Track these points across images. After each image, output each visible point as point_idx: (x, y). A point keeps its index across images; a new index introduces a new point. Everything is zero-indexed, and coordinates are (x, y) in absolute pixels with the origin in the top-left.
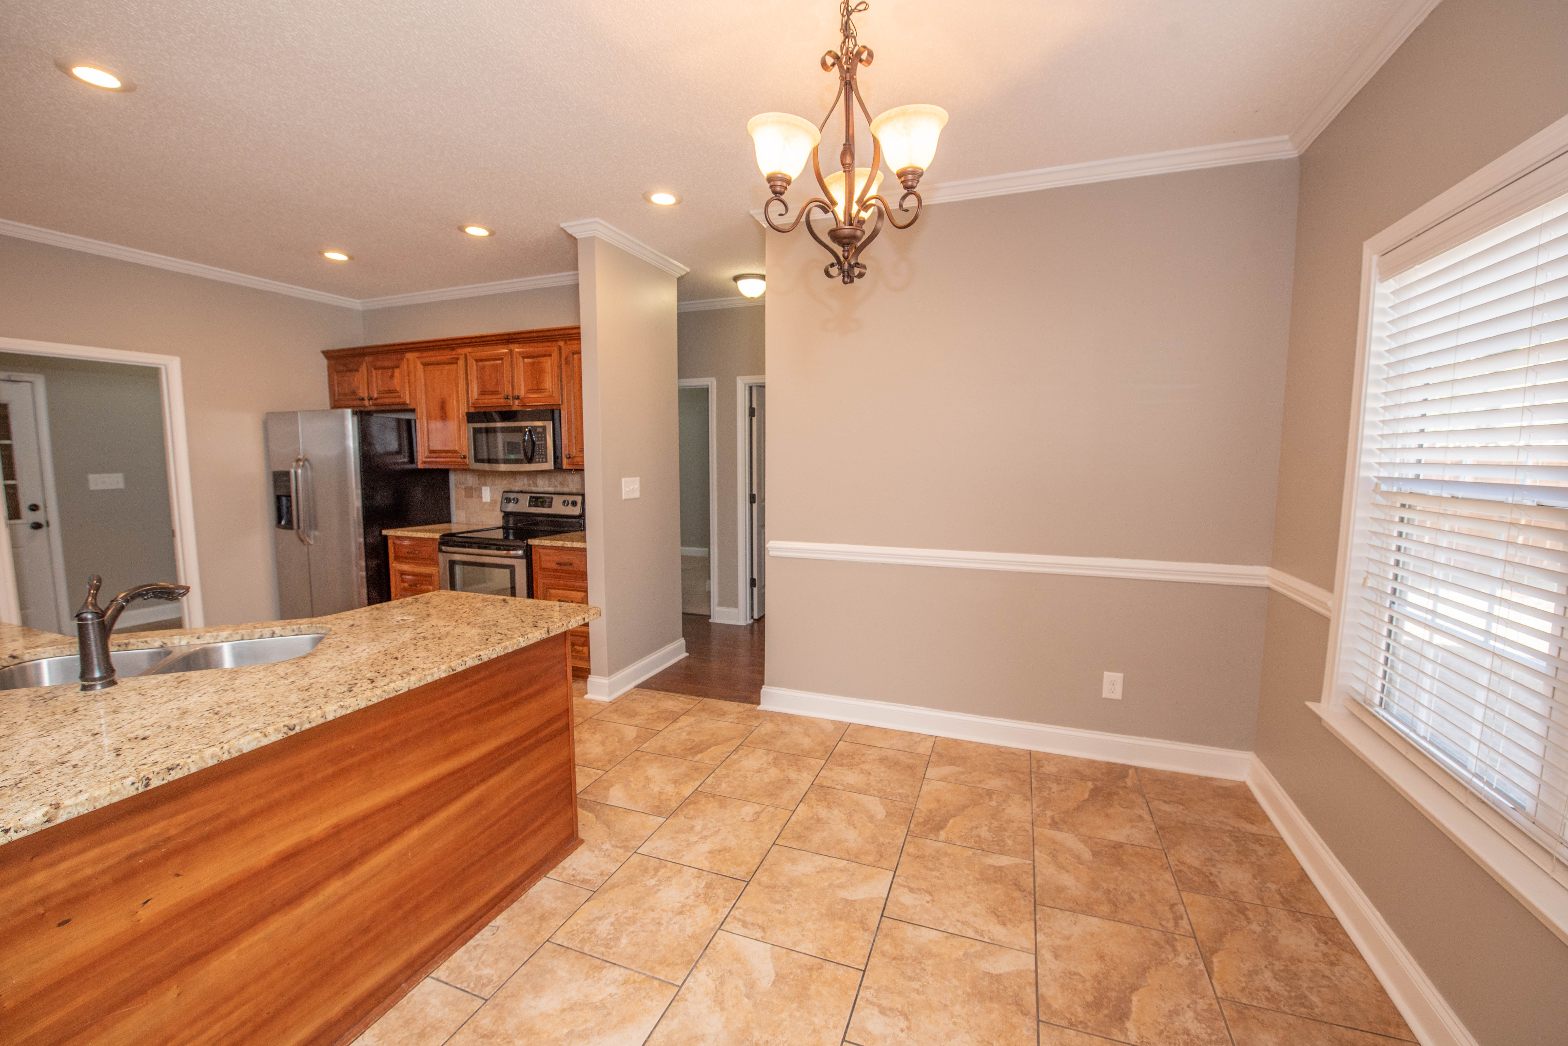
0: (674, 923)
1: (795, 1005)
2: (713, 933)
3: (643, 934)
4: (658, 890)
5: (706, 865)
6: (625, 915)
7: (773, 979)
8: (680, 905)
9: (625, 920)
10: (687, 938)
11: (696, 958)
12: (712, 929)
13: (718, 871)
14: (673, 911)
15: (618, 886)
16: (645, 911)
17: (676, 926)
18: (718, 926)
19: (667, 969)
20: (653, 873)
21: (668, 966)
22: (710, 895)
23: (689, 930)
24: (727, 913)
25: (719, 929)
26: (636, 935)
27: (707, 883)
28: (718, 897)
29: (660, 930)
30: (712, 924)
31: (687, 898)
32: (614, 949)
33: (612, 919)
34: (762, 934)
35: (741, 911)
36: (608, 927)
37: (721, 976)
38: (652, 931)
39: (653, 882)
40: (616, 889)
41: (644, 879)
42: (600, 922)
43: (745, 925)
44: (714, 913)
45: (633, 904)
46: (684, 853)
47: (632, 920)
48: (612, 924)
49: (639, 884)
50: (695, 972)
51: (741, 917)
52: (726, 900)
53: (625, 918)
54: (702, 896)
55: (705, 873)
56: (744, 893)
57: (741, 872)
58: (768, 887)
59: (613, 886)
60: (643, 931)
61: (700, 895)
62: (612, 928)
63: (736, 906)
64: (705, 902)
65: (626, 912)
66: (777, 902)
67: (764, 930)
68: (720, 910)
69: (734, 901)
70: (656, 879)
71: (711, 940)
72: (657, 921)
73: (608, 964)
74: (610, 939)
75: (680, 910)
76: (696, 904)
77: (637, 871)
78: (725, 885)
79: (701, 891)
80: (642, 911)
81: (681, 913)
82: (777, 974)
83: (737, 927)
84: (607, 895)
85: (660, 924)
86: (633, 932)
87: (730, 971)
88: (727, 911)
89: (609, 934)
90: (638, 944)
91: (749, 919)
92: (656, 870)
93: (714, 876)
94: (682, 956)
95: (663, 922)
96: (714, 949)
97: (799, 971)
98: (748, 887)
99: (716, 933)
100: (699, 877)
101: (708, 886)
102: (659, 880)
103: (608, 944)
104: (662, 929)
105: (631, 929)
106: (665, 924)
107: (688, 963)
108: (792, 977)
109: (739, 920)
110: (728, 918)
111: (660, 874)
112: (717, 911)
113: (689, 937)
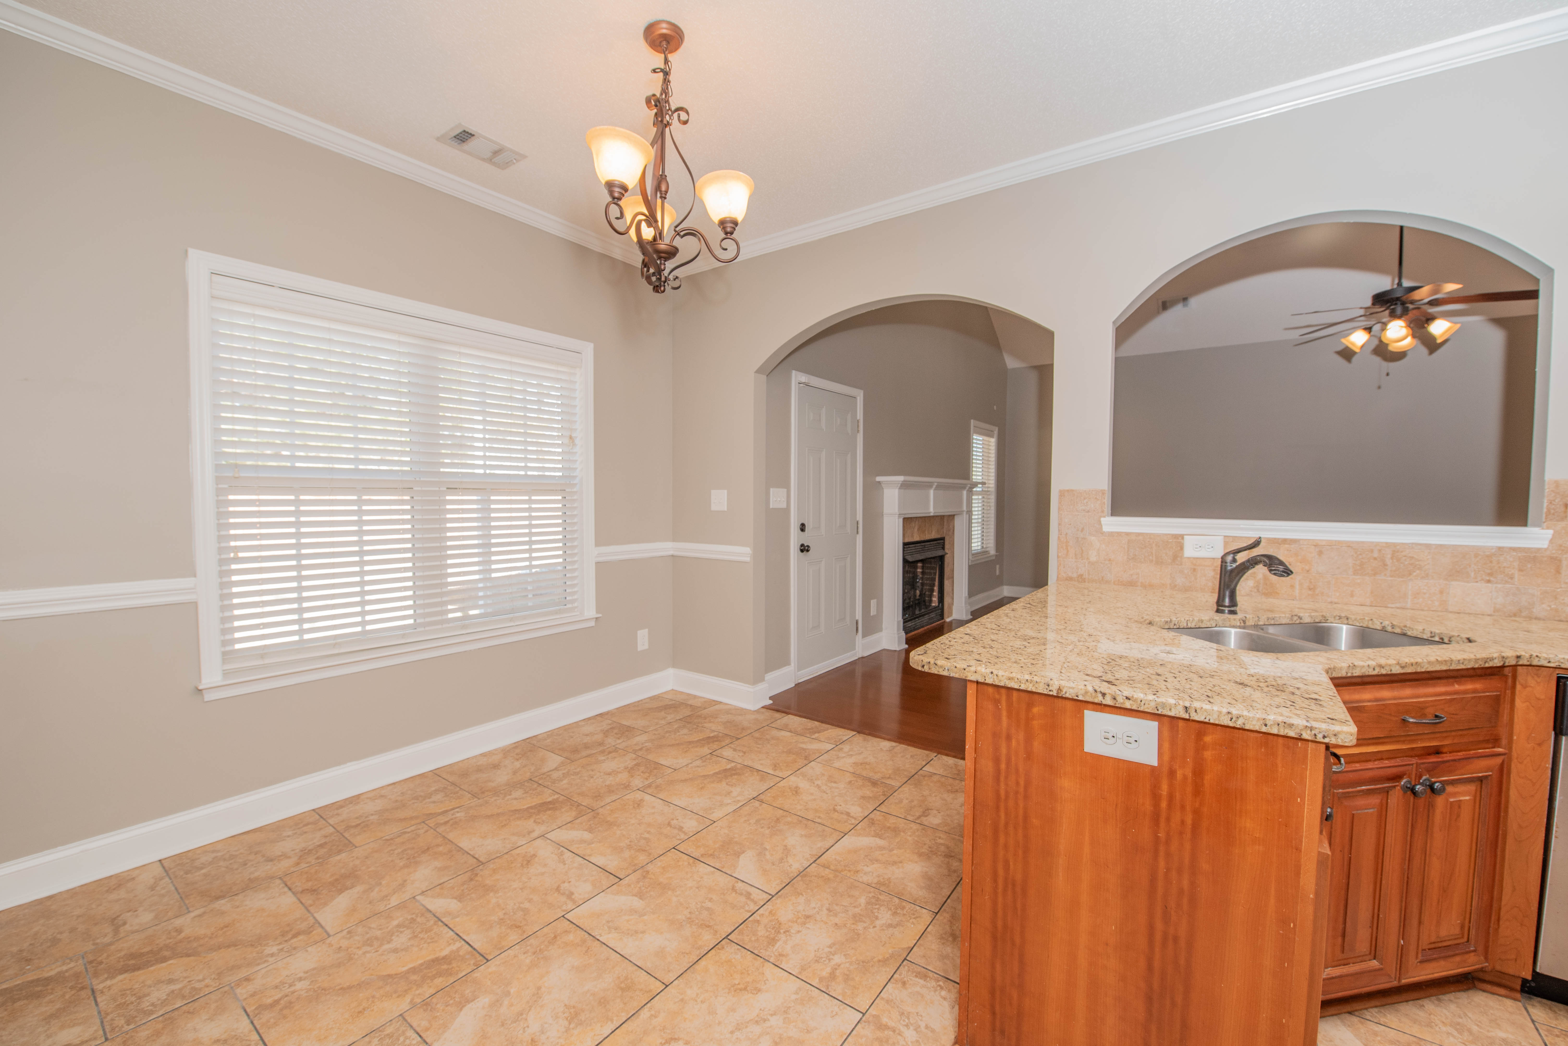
0: (815, 908)
1: (735, 840)
2: (779, 894)
3: (845, 904)
4: (830, 947)
5: (769, 969)
6: (865, 925)
7: (743, 855)
8: (807, 925)
9: (864, 919)
10: (804, 893)
11: (799, 878)
12: (780, 897)
13: (755, 959)
14: (815, 920)
15: (879, 961)
16: (845, 925)
17: (813, 905)
18: (774, 898)
19: (823, 875)
20: (838, 973)
21: (823, 877)
22: (773, 931)
23: (801, 899)
24: (762, 909)
25: (773, 896)
26: (851, 904)
27: (773, 946)
28: (765, 926)
29: (829, 904)
30: (779, 901)
31: (799, 932)
32: (870, 895)
33: (878, 923)
34: (736, 885)
35: (747, 908)
36: (880, 916)
37: (781, 863)
38: (837, 905)
39: (837, 959)
40: (880, 957)
41: (847, 965)
42: (890, 922)
43: (748, 895)
44: (774, 911)
45: (858, 935)
46: (794, 997)
47: (857, 918)
48: (877, 918)
49: (854, 959)
50: (802, 869)
51: (749, 902)
52: (758, 922)
53: (864, 922)
54: (782, 931)
55: (772, 960)
56: (737, 926)
57: (730, 952)
58: (709, 926)
59: (884, 962)
60: (845, 906)
61: (784, 932)
62: (876, 914)
63: (751, 914)
64: (780, 924)
65: (865, 928)
66: (708, 909)
67: (733, 889)
68: (767, 913)
69: (750, 919)
70: (833, 963)
71: (783, 888)
72: (831, 913)
73: (873, 885)
74: (876, 905)
75: (808, 920)
76: (790, 924)
77: (857, 979)
78: (753, 939)
79: (783, 937)
80: (848, 926)
81: (808, 917)
82: (738, 857)
83: (756, 895)
84: (890, 951)
85: (829, 910)
86: (855, 907)
87: (774, 865)
88: (761, 911)
89: (878, 909)
90: (849, 896)
91: (743, 899)
92: (832, 976)
93: (763, 953)
94: (810, 881)
95: (825, 912)
96: (782, 881)
97: (721, 856)
98: (730, 931)
99: (777, 893)
100: (781, 955)
101: (772, 941)
102: (829, 960)
103: (877, 901)
104: (828, 905)
105: (857, 910)
106: (824, 909)
107: (805, 876)
108: (729, 854)
109: (753, 900)
110: (762, 904)
111: (828, 970)
112: (770, 912)
113: (802, 894)
